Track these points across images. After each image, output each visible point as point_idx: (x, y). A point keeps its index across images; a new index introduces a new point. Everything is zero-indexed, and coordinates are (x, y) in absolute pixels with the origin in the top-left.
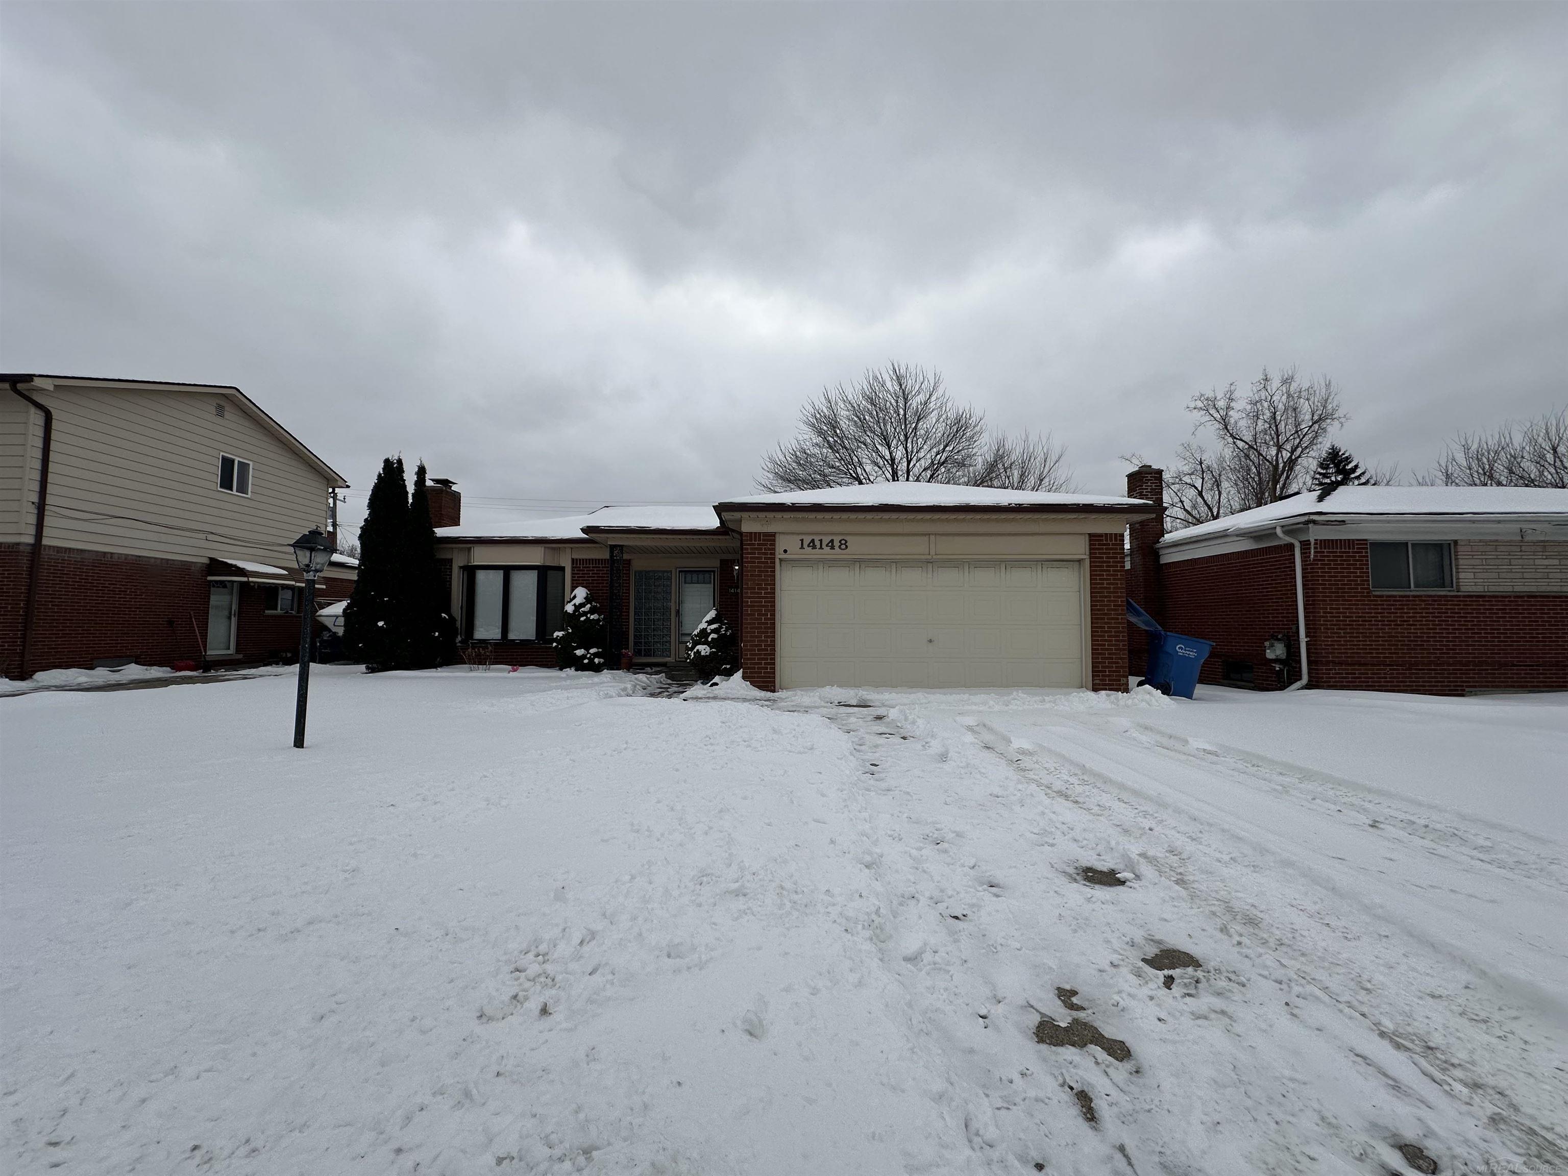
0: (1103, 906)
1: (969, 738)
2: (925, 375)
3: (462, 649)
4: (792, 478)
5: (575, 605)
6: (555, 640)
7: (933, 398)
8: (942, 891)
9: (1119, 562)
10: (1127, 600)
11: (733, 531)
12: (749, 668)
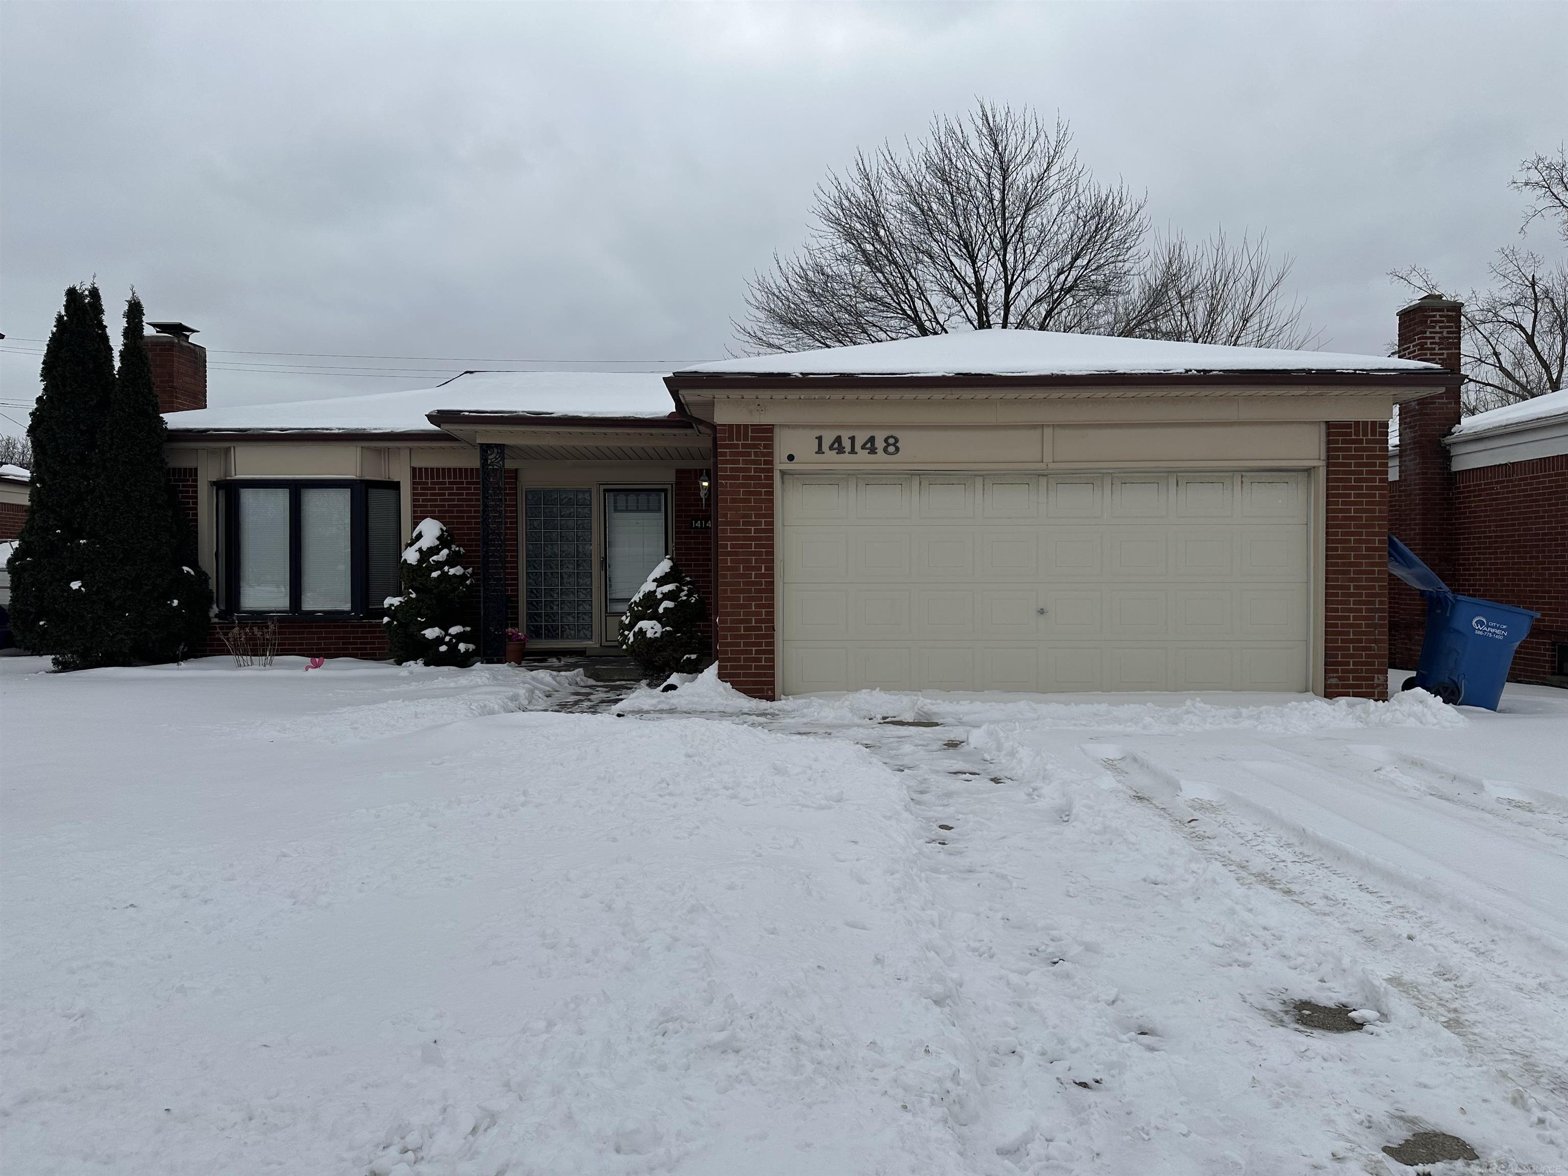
0: (1325, 1065)
1: (1108, 781)
2: (1040, 127)
3: (221, 628)
4: (800, 320)
5: (420, 550)
6: (390, 612)
7: (1054, 169)
8: (1061, 1041)
9: (1378, 473)
10: (1389, 538)
11: (701, 422)
12: (729, 660)
